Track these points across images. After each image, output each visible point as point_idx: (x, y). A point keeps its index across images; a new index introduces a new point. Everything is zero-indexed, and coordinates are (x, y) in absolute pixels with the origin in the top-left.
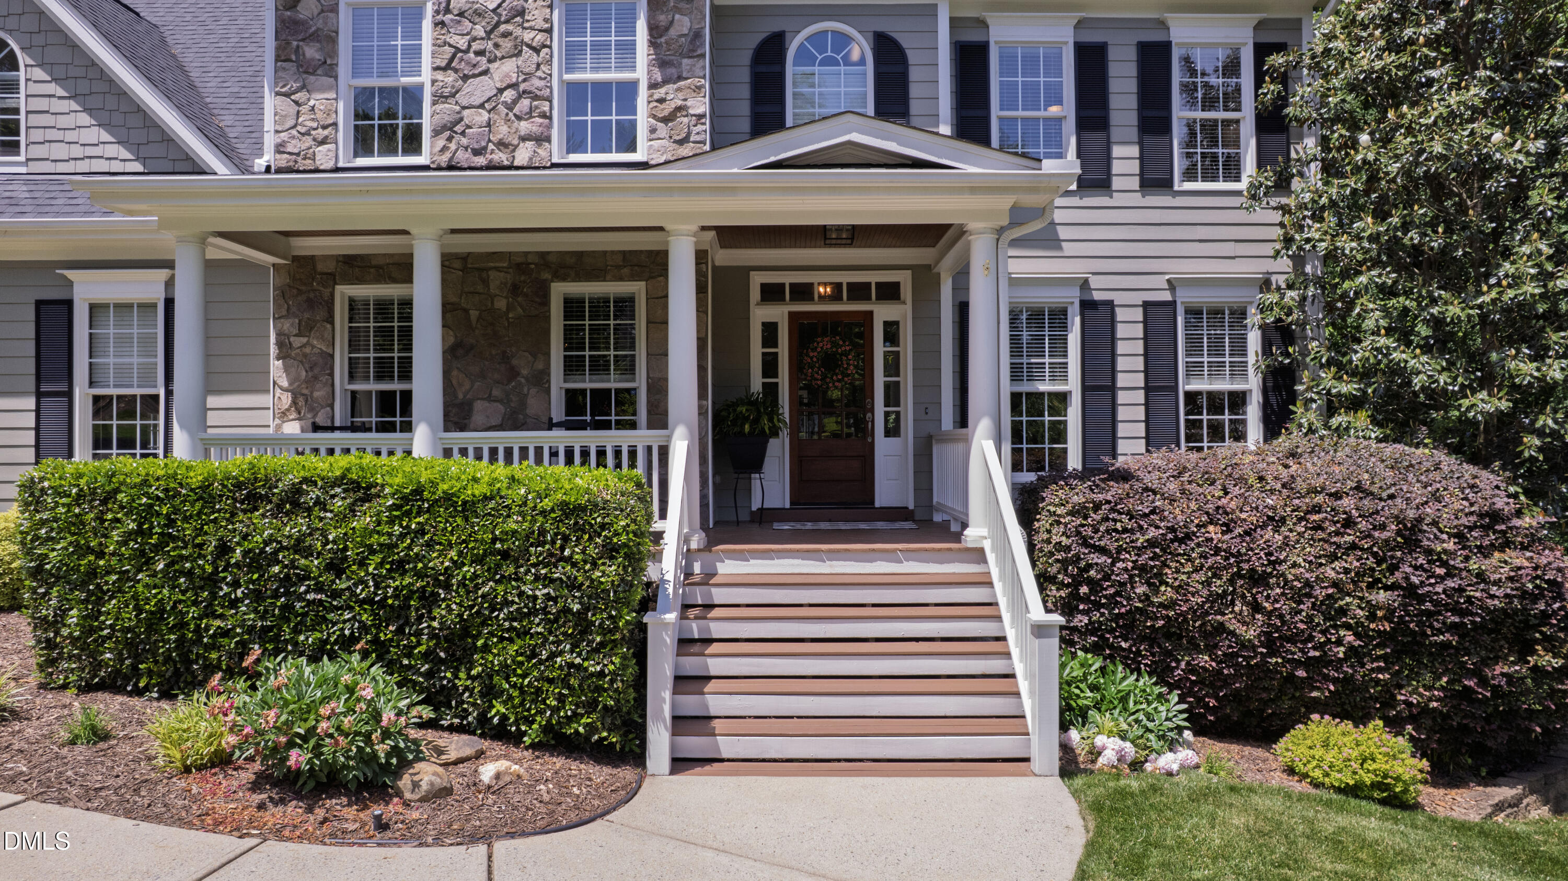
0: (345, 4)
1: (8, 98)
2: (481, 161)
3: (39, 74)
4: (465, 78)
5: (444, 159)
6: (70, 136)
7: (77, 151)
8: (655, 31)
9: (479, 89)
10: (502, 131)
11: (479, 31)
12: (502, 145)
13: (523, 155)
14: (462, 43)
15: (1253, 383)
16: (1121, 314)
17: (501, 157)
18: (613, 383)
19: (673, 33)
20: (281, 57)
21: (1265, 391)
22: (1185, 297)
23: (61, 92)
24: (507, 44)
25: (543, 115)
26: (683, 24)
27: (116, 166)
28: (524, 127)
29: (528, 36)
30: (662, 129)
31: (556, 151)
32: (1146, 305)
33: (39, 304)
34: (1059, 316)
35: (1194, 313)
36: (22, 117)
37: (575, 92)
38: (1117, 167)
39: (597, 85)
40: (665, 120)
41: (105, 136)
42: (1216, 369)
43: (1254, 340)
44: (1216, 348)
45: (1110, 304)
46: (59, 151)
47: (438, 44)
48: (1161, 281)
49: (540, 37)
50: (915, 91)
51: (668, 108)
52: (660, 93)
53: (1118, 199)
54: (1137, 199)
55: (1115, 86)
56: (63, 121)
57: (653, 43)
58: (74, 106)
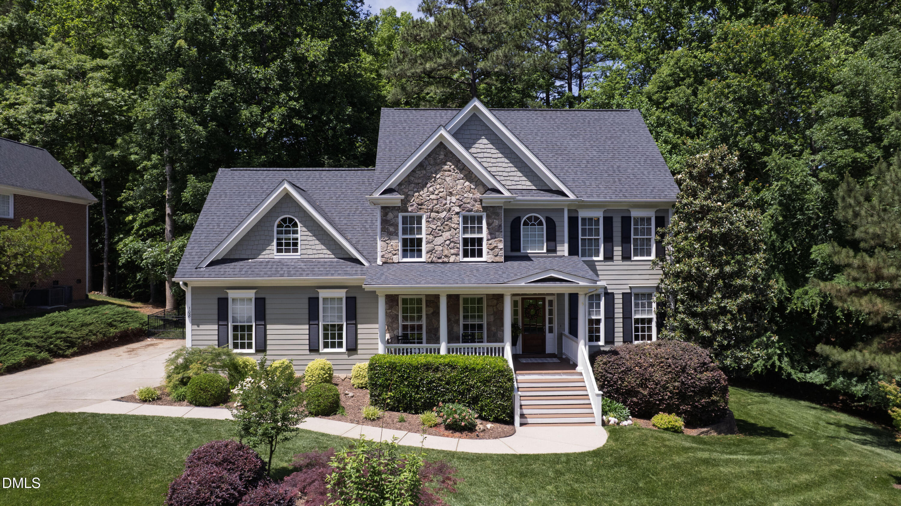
0: (400, 215)
1: (295, 236)
2: (440, 261)
3: (304, 229)
4: (435, 237)
5: (430, 260)
6: (313, 247)
7: (315, 252)
8: (488, 224)
9: (439, 240)
10: (446, 252)
11: (439, 224)
12: (446, 256)
13: (452, 259)
14: (434, 227)
15: (654, 316)
16: (616, 296)
17: (446, 260)
18: (476, 322)
19: (493, 225)
20: (383, 230)
21: (657, 318)
22: (634, 291)
23: (310, 234)
24: (447, 228)
25: (457, 248)
26: (496, 223)
27: (327, 256)
28: (452, 251)
29: (453, 225)
30: (491, 252)
31: (461, 258)
32: (623, 294)
33: (310, 298)
34: (598, 296)
35: (637, 295)
36: (299, 241)
37: (465, 241)
38: (615, 253)
39: (471, 239)
40: (492, 250)
41: (323, 247)
42: (643, 312)
43: (654, 305)
44: (643, 306)
45: (613, 294)
46: (310, 252)
47: (427, 227)
48: (627, 287)
49: (456, 226)
50: (558, 234)
51: (492, 246)
52: (490, 242)
53: (615, 263)
54: (621, 263)
55: (615, 229)
56: (311, 243)
57: (488, 228)
58: (314, 238)
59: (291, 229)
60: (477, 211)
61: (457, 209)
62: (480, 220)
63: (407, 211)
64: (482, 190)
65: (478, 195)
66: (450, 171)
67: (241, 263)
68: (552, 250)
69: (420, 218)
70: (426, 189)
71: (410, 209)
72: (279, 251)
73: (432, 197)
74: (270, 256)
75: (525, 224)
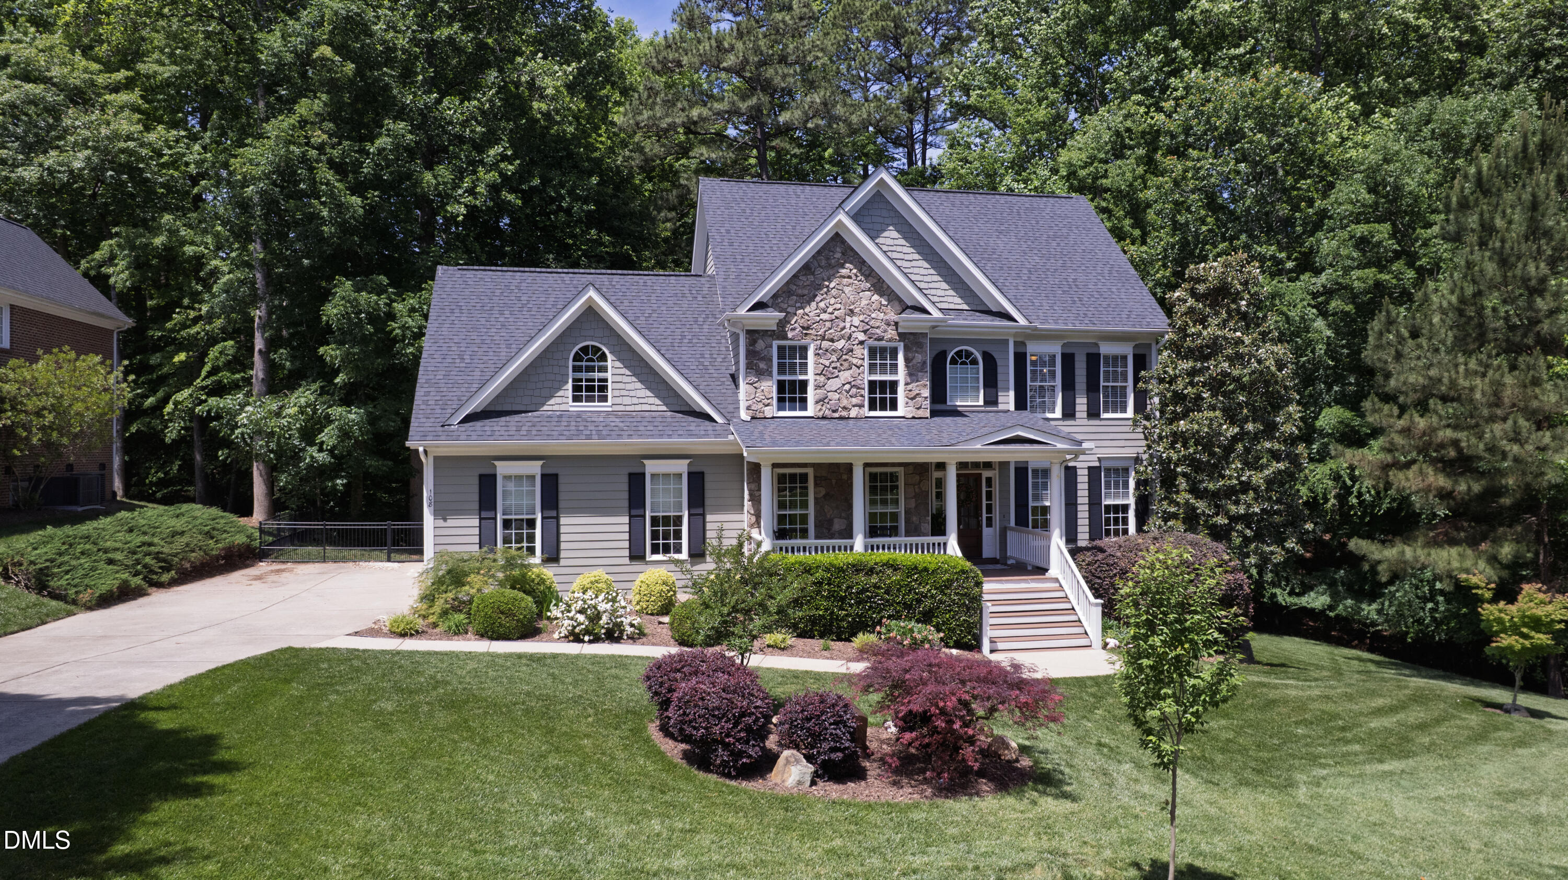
0: (775, 344)
1: (602, 375)
2: (836, 415)
3: (618, 364)
4: (828, 379)
5: (820, 414)
6: (632, 393)
7: (635, 401)
8: (907, 360)
9: (834, 384)
10: (845, 402)
11: (834, 358)
12: (845, 408)
13: (854, 413)
14: (827, 363)
15: (1131, 501)
16: (1079, 472)
17: (844, 414)
18: (890, 509)
19: (914, 361)
20: (749, 366)
21: (1136, 504)
22: (1105, 464)
23: (628, 373)
24: (846, 365)
25: (862, 396)
26: (919, 358)
27: (654, 408)
28: (854, 401)
29: (855, 361)
30: (911, 403)
31: (866, 412)
32: (1090, 468)
33: (630, 475)
35: (1108, 470)
36: (609, 384)
37: (872, 384)
38: (1078, 408)
39: (881, 382)
40: (912, 399)
41: (649, 393)
42: (1116, 496)
43: (1132, 484)
44: (1117, 486)
45: (1075, 468)
46: (627, 401)
47: (816, 363)
48: (1095, 458)
49: (860, 362)
50: (1000, 377)
51: (913, 393)
52: (909, 387)
53: (1078, 422)
54: (1086, 422)
55: (1077, 372)
56: (629, 387)
57: (907, 366)
58: (634, 379)
59: (596, 364)
60: (890, 340)
61: (862, 337)
62: (894, 353)
63: (785, 337)
64: (899, 309)
65: (892, 316)
66: (850, 277)
67: (517, 418)
68: (991, 401)
69: (804, 349)
70: (813, 304)
71: (790, 335)
72: (576, 399)
73: (824, 316)
74: (563, 407)
75: (953, 361)
